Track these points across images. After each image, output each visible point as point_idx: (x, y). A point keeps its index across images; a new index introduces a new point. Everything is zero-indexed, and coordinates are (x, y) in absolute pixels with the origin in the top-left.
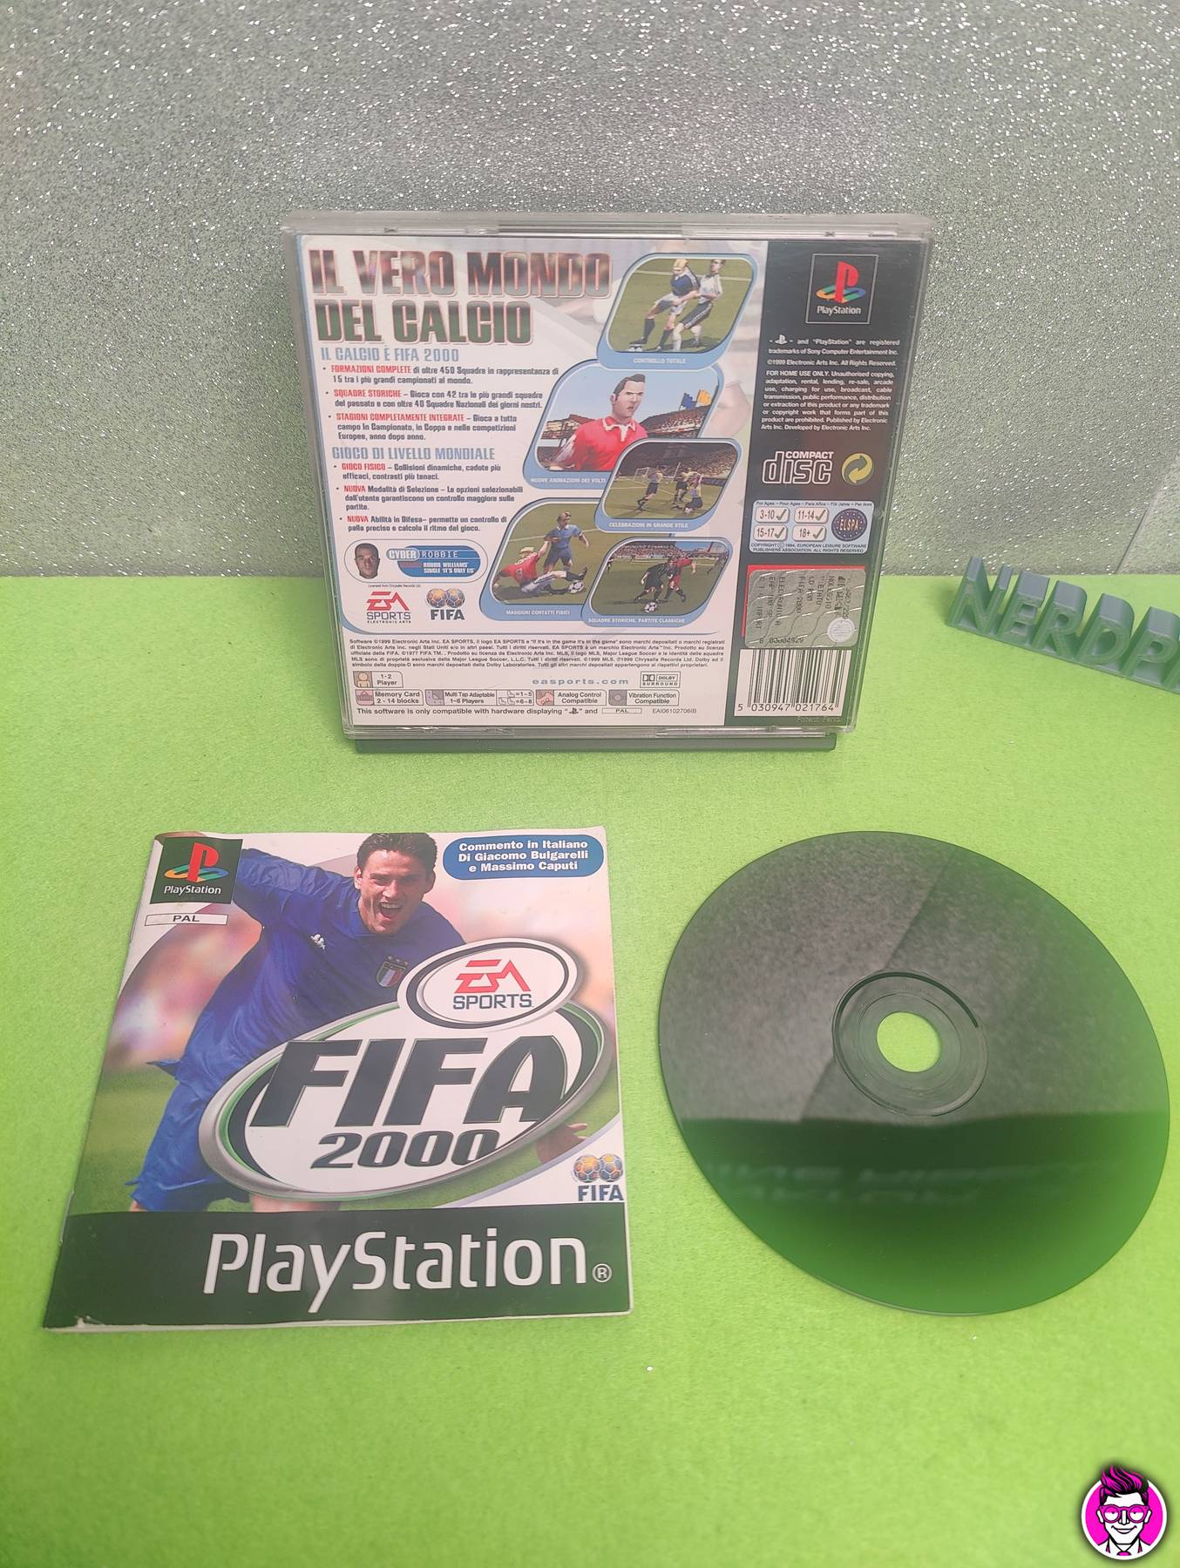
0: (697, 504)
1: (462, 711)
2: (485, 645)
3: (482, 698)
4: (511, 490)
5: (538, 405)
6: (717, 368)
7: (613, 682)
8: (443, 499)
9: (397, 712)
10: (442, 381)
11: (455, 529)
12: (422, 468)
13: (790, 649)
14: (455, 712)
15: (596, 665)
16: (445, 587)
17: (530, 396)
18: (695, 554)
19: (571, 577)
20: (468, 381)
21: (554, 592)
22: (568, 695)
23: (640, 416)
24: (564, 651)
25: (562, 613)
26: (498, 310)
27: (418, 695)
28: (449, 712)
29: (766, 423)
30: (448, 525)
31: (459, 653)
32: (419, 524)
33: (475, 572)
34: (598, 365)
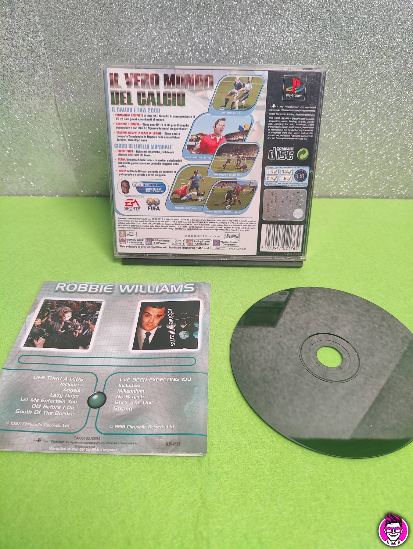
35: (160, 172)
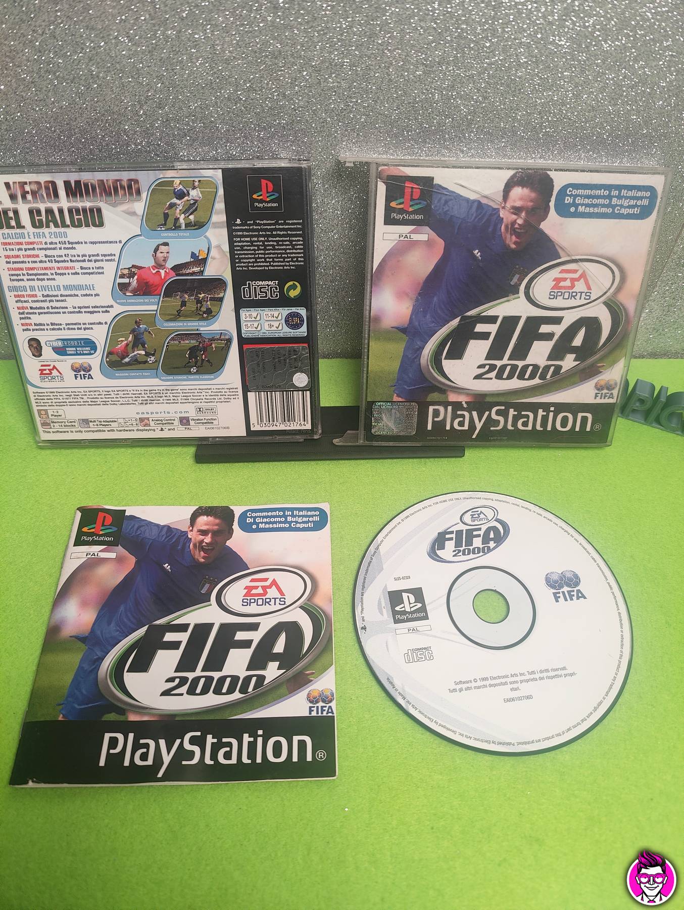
0: (209, 311)
1: (100, 431)
2: (107, 393)
3: (110, 423)
4: (107, 307)
5: (114, 260)
6: (206, 237)
7: (181, 412)
8: (71, 313)
9: (65, 432)
10: (60, 249)
11: (80, 329)
12: (57, 296)
13: (275, 391)
14: (96, 431)
15: (169, 403)
16: (80, 361)
17: (109, 255)
18: (213, 339)
19: (148, 354)
20: (74, 248)
21: (140, 363)
22: (157, 420)
23: (170, 264)
24: (151, 395)
25: (146, 374)
26: (84, 210)
27: (74, 422)
28: (93, 431)
29: (239, 267)
30: (76, 327)
31: (93, 398)
32: (60, 327)
33: (95, 352)
34: (143, 237)
35: (84, 324)
